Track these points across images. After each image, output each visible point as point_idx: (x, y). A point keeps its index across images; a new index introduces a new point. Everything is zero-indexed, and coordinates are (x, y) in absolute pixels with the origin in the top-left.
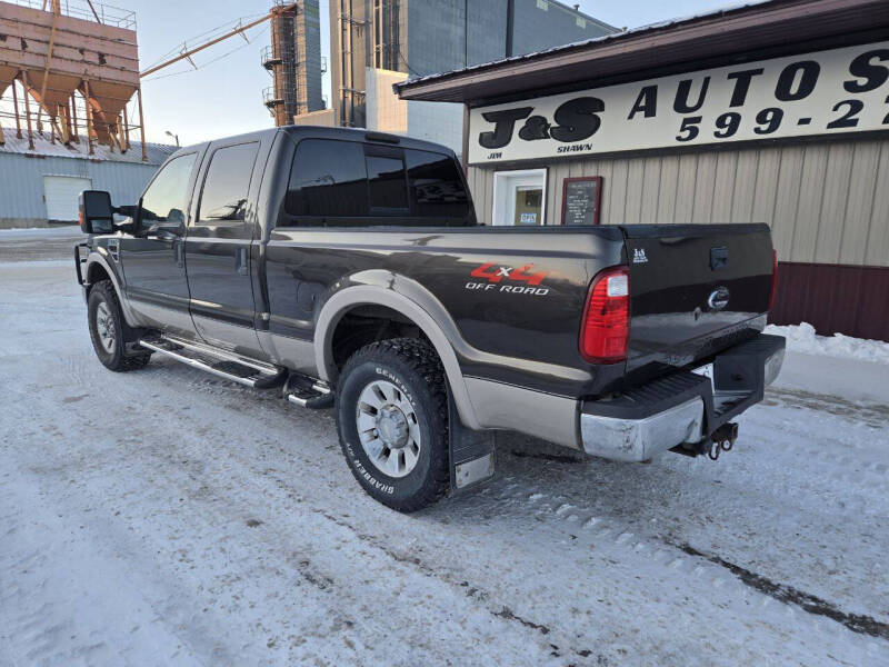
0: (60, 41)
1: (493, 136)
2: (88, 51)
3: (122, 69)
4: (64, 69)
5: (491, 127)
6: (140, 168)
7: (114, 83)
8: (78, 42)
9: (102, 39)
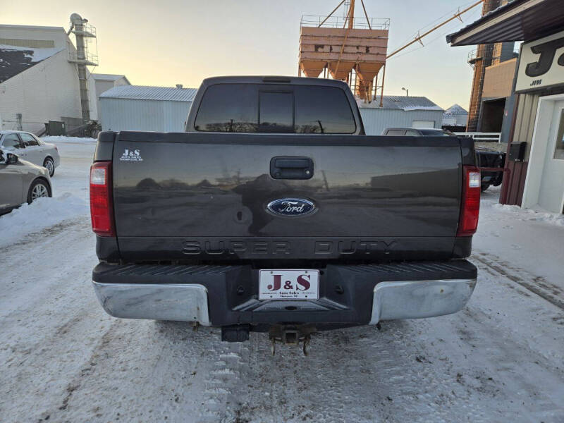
0: (348, 43)
1: (537, 65)
2: (362, 46)
3: (378, 54)
4: (348, 59)
5: (536, 58)
6: (377, 111)
7: (372, 63)
8: (356, 42)
9: (369, 38)
